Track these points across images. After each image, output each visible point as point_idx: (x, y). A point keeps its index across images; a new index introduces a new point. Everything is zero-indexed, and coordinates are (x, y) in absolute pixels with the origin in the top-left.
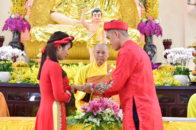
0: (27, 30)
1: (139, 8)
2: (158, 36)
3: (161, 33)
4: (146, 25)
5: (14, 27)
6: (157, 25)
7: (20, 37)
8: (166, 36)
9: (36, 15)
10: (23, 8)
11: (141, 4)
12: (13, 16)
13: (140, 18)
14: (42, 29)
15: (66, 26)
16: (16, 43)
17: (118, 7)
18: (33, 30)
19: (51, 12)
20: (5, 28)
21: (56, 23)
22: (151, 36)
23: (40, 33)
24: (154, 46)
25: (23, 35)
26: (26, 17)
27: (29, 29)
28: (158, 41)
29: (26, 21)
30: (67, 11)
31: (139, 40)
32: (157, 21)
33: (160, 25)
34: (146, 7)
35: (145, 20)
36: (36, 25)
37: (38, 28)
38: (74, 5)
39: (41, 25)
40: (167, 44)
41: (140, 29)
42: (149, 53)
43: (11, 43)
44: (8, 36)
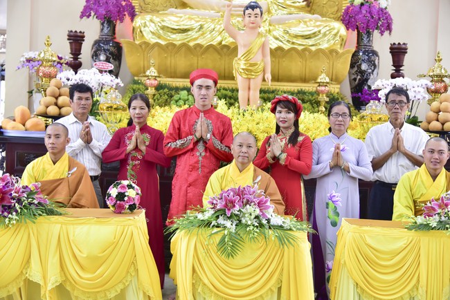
0: (127, 18)
2: (382, 33)
3: (389, 28)
4: (360, 12)
5: (102, 11)
6: (383, 12)
7: (114, 33)
8: (396, 37)
14: (156, 19)
15: (202, 11)
16: (107, 42)
18: (138, 21)
20: (85, 14)
22: (369, 34)
23: (152, 27)
24: (375, 53)
25: (119, 27)
27: (133, 16)
28: (381, 43)
31: (343, 42)
32: (383, 3)
33: (390, 11)
35: (358, 1)
36: (143, 10)
37: (148, 17)
39: (154, 11)
40: (398, 53)
41: (349, 19)
42: (364, 67)
43: (97, 43)
44: (92, 29)
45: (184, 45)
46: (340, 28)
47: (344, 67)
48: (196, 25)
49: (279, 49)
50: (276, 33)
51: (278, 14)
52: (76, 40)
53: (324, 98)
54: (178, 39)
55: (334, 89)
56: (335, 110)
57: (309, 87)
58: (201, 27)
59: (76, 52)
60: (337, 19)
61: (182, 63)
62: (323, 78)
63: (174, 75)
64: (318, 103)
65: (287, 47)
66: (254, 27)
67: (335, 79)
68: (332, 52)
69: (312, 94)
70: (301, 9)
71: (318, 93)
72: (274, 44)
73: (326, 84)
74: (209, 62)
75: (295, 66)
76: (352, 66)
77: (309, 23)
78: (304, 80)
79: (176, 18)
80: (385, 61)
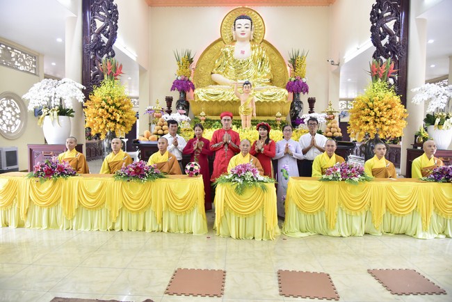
0: (191, 90)
1: (288, 68)
2: (304, 93)
3: (307, 91)
4: (294, 84)
5: (180, 87)
6: (304, 84)
7: (186, 97)
8: (311, 95)
9: (199, 76)
10: (188, 70)
11: (290, 64)
12: (179, 78)
13: (290, 78)
14: (204, 90)
15: (224, 86)
16: (182, 101)
17: (270, 68)
18: (196, 91)
19: (212, 73)
20: (173, 89)
21: (216, 84)
22: (298, 94)
23: (202, 94)
24: (301, 102)
25: (188, 94)
26: (191, 79)
27: (194, 89)
28: (304, 98)
29: (190, 82)
30: (225, 72)
31: (287, 98)
32: (304, 80)
33: (307, 83)
34: (294, 67)
35: (293, 79)
36: (198, 87)
37: (200, 89)
38: (231, 67)
39: (203, 87)
40: (311, 102)
41: (289, 87)
42: (296, 108)
43: (178, 101)
44: (176, 96)
45: (216, 101)
46: (286, 92)
47: (287, 109)
48: (222, 92)
49: (259, 102)
50: (257, 95)
51: (258, 86)
52: (169, 100)
53: (279, 123)
54: (214, 99)
55: (284, 119)
56: (286, 128)
57: (272, 118)
58: (224, 93)
59: (169, 105)
60: (284, 88)
61: (216, 109)
62: (279, 114)
63: (212, 115)
64: (276, 125)
65: (262, 100)
66: (248, 92)
67: (284, 114)
68: (282, 102)
69: (273, 121)
70: (268, 84)
71: (276, 121)
72: (256, 100)
73: (280, 117)
74: (228, 108)
75: (266, 109)
76: (291, 109)
77: (272, 90)
78: (270, 115)
79: (212, 89)
80: (306, 106)
